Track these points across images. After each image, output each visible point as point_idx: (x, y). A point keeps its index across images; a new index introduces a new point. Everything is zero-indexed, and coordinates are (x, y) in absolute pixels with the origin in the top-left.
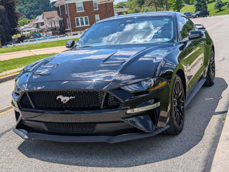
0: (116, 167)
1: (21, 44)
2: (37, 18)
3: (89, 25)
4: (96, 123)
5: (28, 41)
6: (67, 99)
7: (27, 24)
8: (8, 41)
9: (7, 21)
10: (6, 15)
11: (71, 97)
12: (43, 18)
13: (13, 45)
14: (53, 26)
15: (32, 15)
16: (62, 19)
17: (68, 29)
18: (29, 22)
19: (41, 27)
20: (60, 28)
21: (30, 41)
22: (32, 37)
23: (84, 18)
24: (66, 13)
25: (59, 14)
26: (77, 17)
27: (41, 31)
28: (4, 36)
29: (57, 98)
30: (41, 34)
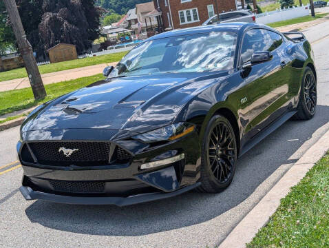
0: (124, 235)
1: (104, 52)
2: (128, 13)
3: (199, 20)
4: (105, 181)
5: (113, 48)
6: (70, 151)
7: (116, 22)
8: (87, 48)
9: (84, 20)
10: (83, 13)
11: (75, 150)
12: (136, 13)
13: (93, 54)
14: (149, 24)
15: (123, 9)
16: (160, 14)
17: (169, 29)
18: (119, 19)
19: (134, 26)
20: (159, 26)
21: (116, 48)
22: (119, 41)
23: (191, 10)
24: (166, 5)
25: (156, 7)
26: (180, 9)
27: (134, 33)
28: (81, 42)
29: (60, 151)
30: (132, 37)
